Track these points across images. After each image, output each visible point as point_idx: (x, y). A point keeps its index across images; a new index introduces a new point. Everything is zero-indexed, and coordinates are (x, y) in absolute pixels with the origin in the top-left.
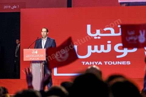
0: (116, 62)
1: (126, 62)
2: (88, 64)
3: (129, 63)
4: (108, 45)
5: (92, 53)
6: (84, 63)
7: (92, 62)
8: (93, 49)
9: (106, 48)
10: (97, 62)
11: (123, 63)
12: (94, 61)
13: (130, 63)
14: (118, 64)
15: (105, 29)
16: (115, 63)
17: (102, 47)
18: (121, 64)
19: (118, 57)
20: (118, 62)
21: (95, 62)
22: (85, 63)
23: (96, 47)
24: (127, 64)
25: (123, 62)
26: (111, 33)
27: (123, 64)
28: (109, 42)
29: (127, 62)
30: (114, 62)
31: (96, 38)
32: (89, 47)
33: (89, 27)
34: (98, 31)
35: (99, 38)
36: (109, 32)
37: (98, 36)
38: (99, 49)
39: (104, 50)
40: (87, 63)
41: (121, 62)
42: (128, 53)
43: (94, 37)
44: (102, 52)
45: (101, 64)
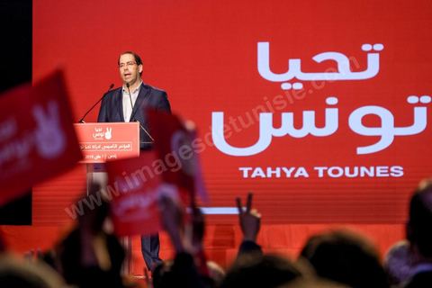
0: (356, 169)
1: (389, 170)
2: (260, 177)
3: (397, 171)
4: (328, 111)
5: (274, 138)
6: (245, 171)
7: (274, 169)
8: (277, 123)
9: (320, 122)
10: (292, 169)
11: (380, 171)
12: (281, 167)
13: (401, 174)
14: (362, 175)
15: (319, 58)
16: (352, 172)
17: (309, 116)
18: (371, 174)
19: (361, 151)
20: (363, 169)
21: (285, 169)
22: (250, 173)
23: (287, 118)
24: (393, 175)
25: (378, 168)
26: (337, 71)
27: (378, 175)
28: (332, 101)
29: (392, 169)
30: (347, 169)
31: (286, 87)
32: (266, 119)
33: (263, 49)
34: (295, 65)
35: (298, 86)
37: (294, 80)
38: (298, 124)
39: (314, 126)
40: (258, 172)
41: (372, 168)
42: (395, 137)
43: (280, 83)
44: (309, 134)
45: (307, 175)
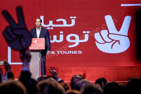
0: (68, 52)
1: (78, 52)
4: (60, 35)
9: (58, 38)
11: (75, 52)
13: (81, 53)
14: (70, 53)
15: (58, 20)
17: (55, 37)
18: (73, 53)
20: (70, 52)
25: (75, 51)
26: (63, 24)
27: (75, 53)
28: (61, 32)
29: (79, 52)
30: (66, 52)
34: (51, 22)
35: (52, 28)
36: (61, 23)
38: (52, 39)
39: (56, 40)
41: (73, 51)
42: (80, 43)
43: (47, 27)
44: (55, 42)
45: (54, 53)
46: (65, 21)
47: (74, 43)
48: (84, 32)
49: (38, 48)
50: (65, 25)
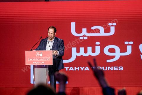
0: (106, 68)
1: (118, 68)
2: (72, 70)
3: (121, 68)
4: (96, 47)
5: (77, 57)
6: (67, 68)
7: (77, 68)
8: (78, 51)
9: (94, 51)
10: (84, 68)
11: (115, 68)
12: (79, 67)
13: (123, 69)
14: (109, 70)
15: (93, 28)
16: (105, 68)
17: (89, 49)
18: (112, 69)
19: (108, 61)
20: (109, 68)
21: (81, 68)
22: (68, 69)
23: (82, 49)
24: (119, 69)
25: (114, 67)
26: (100, 33)
27: (114, 70)
28: (98, 43)
29: (119, 68)
30: (103, 68)
31: (81, 38)
32: (74, 50)
33: (73, 25)
34: (84, 30)
35: (86, 38)
36: (98, 31)
37: (84, 36)
38: (86, 51)
39: (91, 52)
40: (71, 69)
41: (112, 67)
42: (120, 56)
43: (79, 37)
44: (90, 55)
45: (89, 70)
46: (102, 29)
47: (114, 57)
48: (126, 43)
49: (44, 63)
50: (102, 33)
